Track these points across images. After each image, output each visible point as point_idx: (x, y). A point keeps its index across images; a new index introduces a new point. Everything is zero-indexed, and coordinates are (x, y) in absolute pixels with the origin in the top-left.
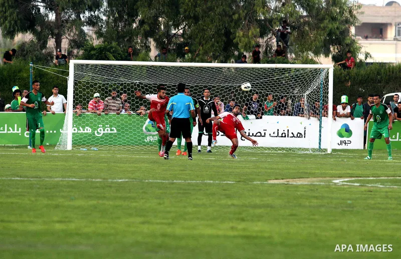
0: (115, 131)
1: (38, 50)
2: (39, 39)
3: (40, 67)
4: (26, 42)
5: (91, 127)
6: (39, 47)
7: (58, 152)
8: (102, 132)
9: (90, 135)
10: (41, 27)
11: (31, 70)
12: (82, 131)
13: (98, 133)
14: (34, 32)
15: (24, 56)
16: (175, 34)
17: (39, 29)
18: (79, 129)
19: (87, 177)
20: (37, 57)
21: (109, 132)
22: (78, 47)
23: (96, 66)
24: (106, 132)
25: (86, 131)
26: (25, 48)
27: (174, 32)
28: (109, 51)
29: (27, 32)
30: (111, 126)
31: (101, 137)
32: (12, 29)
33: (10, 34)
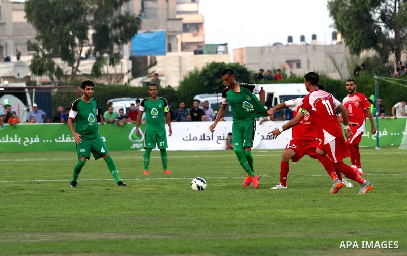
1: (381, 64)
2: (381, 55)
3: (383, 78)
4: (370, 58)
6: (381, 62)
7: (402, 151)
10: (383, 45)
11: (376, 82)
14: (377, 48)
15: (369, 70)
17: (381, 45)
20: (380, 69)
26: (370, 63)
29: (370, 49)
32: (358, 47)
33: (356, 51)
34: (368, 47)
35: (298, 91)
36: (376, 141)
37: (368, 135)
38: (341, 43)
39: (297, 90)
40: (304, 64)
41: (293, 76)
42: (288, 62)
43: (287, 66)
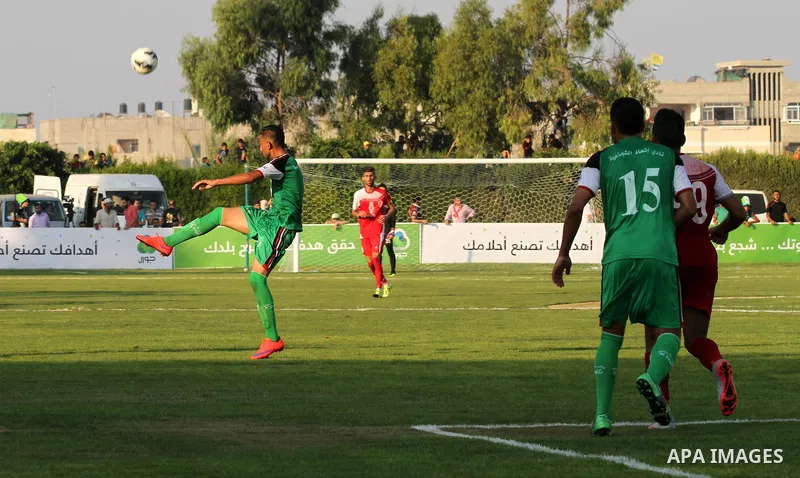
0: (353, 247)
5: (323, 243)
7: (282, 274)
8: (337, 249)
9: (321, 252)
12: (311, 248)
13: (332, 250)
16: (425, 123)
17: (256, 119)
18: (307, 246)
19: (322, 306)
21: (345, 248)
22: (305, 143)
23: (327, 166)
24: (342, 248)
25: (316, 248)
27: (423, 120)
28: (342, 147)
30: (347, 242)
31: (336, 255)
32: (223, 121)
33: (221, 126)
34: (236, 120)
35: (134, 184)
36: (245, 260)
37: (233, 250)
38: (196, 114)
39: (132, 184)
40: (142, 145)
41: (127, 162)
42: (120, 142)
43: (118, 148)
